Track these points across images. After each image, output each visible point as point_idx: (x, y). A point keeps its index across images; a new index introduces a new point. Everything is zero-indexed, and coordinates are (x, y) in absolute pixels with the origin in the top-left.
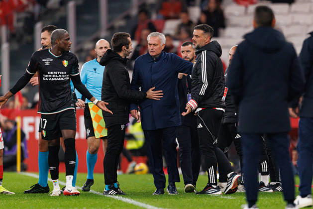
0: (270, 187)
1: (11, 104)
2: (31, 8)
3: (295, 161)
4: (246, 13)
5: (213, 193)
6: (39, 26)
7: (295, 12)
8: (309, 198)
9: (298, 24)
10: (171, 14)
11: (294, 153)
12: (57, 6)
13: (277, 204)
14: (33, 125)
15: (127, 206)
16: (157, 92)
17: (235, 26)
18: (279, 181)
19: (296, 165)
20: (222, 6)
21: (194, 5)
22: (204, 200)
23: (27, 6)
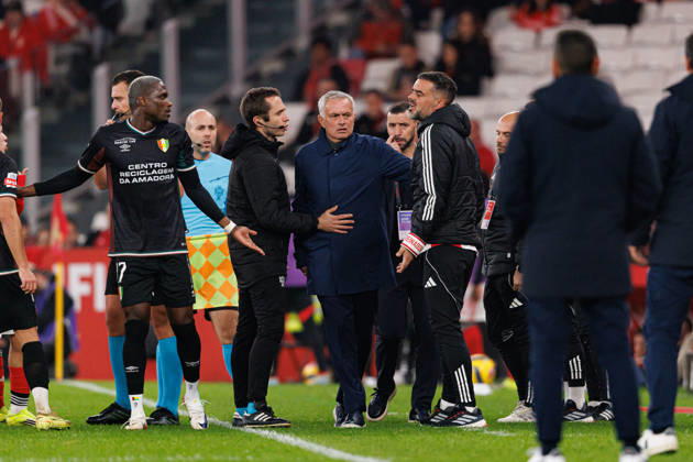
0: (588, 410)
1: (43, 236)
2: (84, 35)
3: (640, 356)
4: (537, 45)
5: (467, 423)
6: (101, 73)
7: (642, 44)
8: (668, 434)
9: (646, 68)
10: (381, 48)
11: (639, 339)
12: (139, 31)
13: (602, 448)
14: (89, 280)
15: (287, 451)
16: (341, 216)
17: (515, 72)
18: (606, 399)
19: (641, 366)
20: (488, 31)
21: (426, 29)
22: (449, 438)
23: (75, 31)
